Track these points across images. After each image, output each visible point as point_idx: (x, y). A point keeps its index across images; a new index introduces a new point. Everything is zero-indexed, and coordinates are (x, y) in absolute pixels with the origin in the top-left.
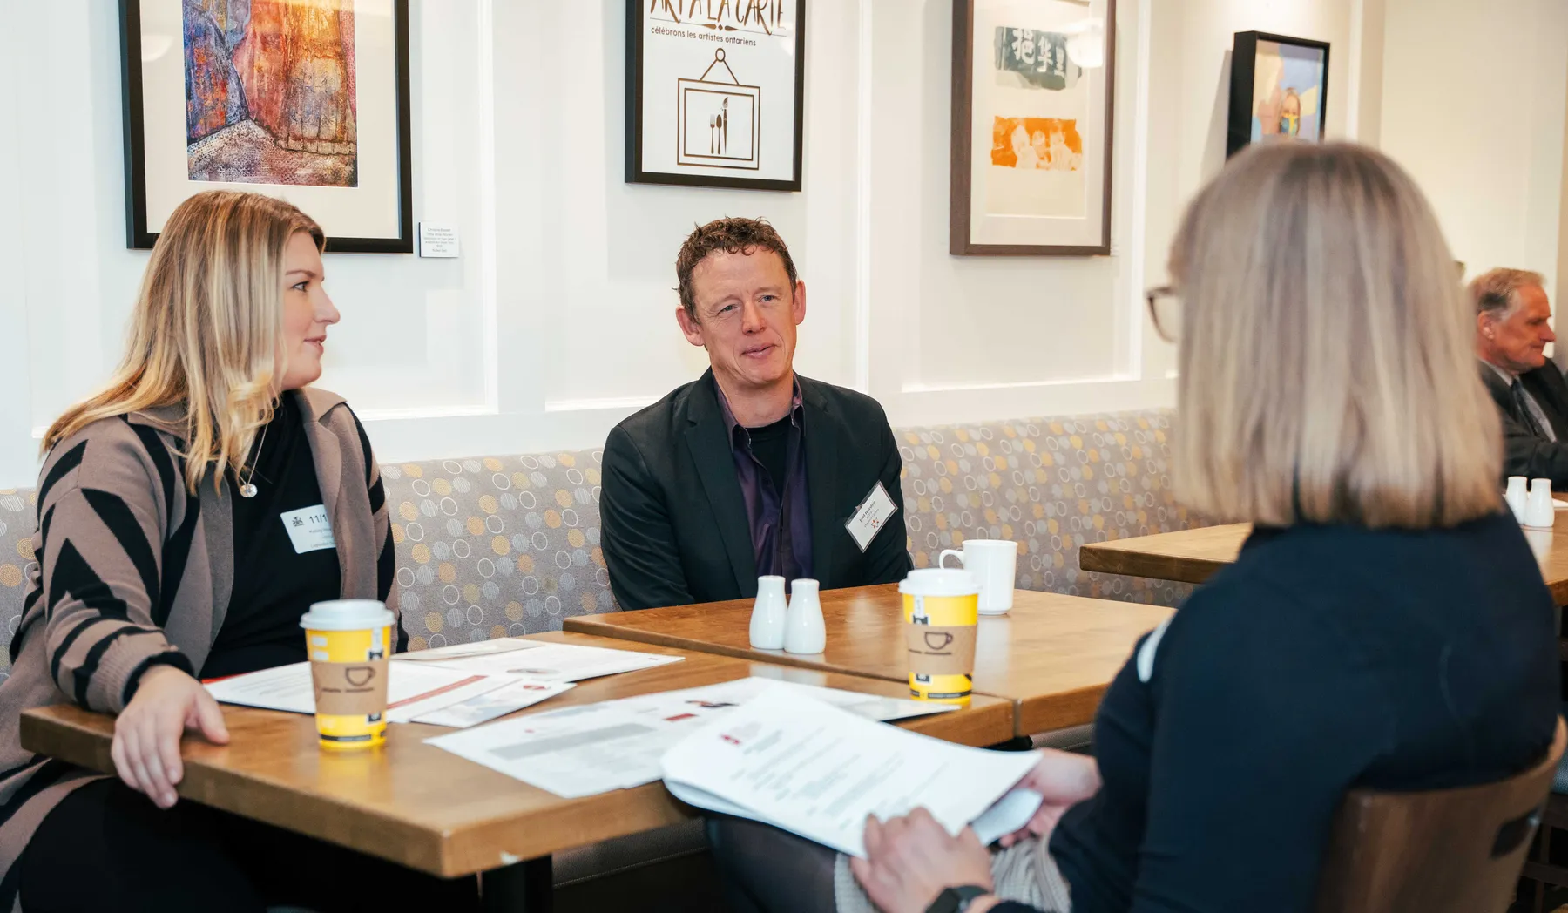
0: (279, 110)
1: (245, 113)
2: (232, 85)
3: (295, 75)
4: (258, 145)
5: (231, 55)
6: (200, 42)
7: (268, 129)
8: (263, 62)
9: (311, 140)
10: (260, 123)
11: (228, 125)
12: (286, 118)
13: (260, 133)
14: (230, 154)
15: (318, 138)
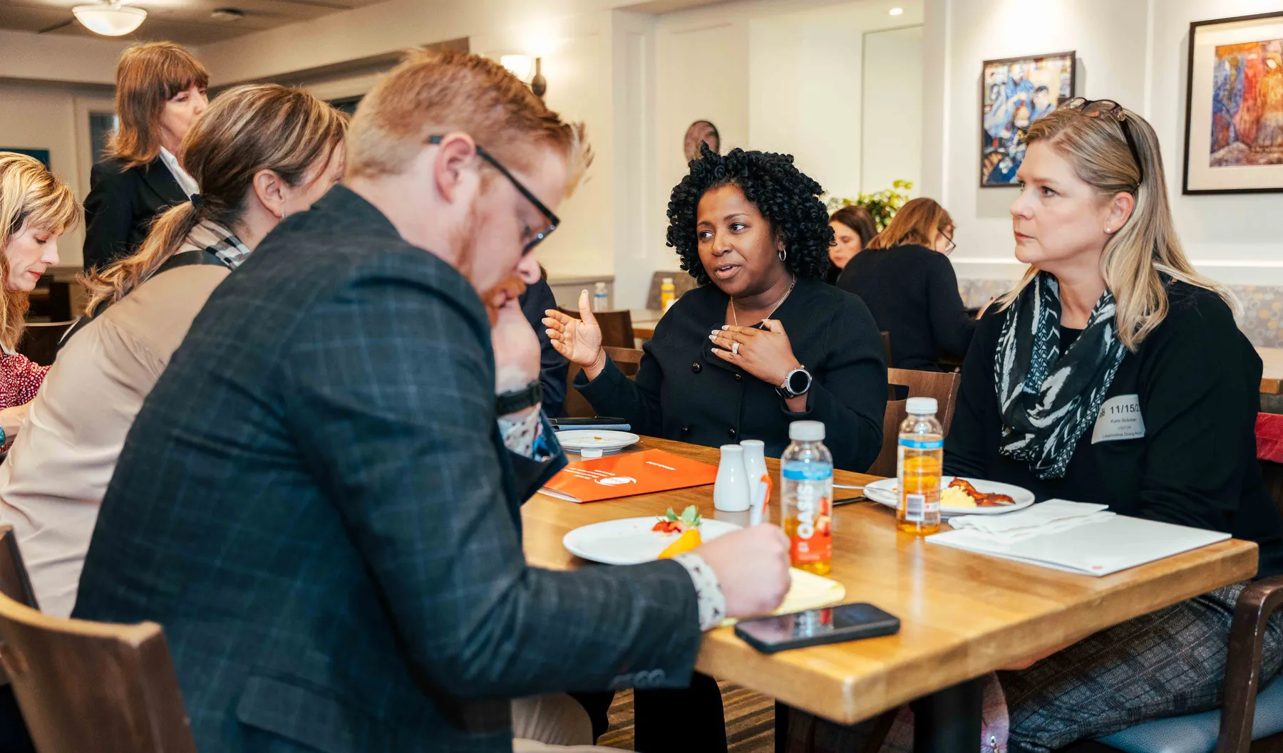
0: (1252, 136)
1: (1237, 139)
2: (1232, 128)
3: (1263, 120)
4: (1241, 151)
5: (1232, 116)
6: (1219, 114)
7: (1247, 144)
8: (1247, 117)
9: (1267, 147)
10: (1243, 142)
11: (1228, 144)
12: (1256, 139)
13: (1242, 146)
14: (1229, 157)
15: (1272, 145)
